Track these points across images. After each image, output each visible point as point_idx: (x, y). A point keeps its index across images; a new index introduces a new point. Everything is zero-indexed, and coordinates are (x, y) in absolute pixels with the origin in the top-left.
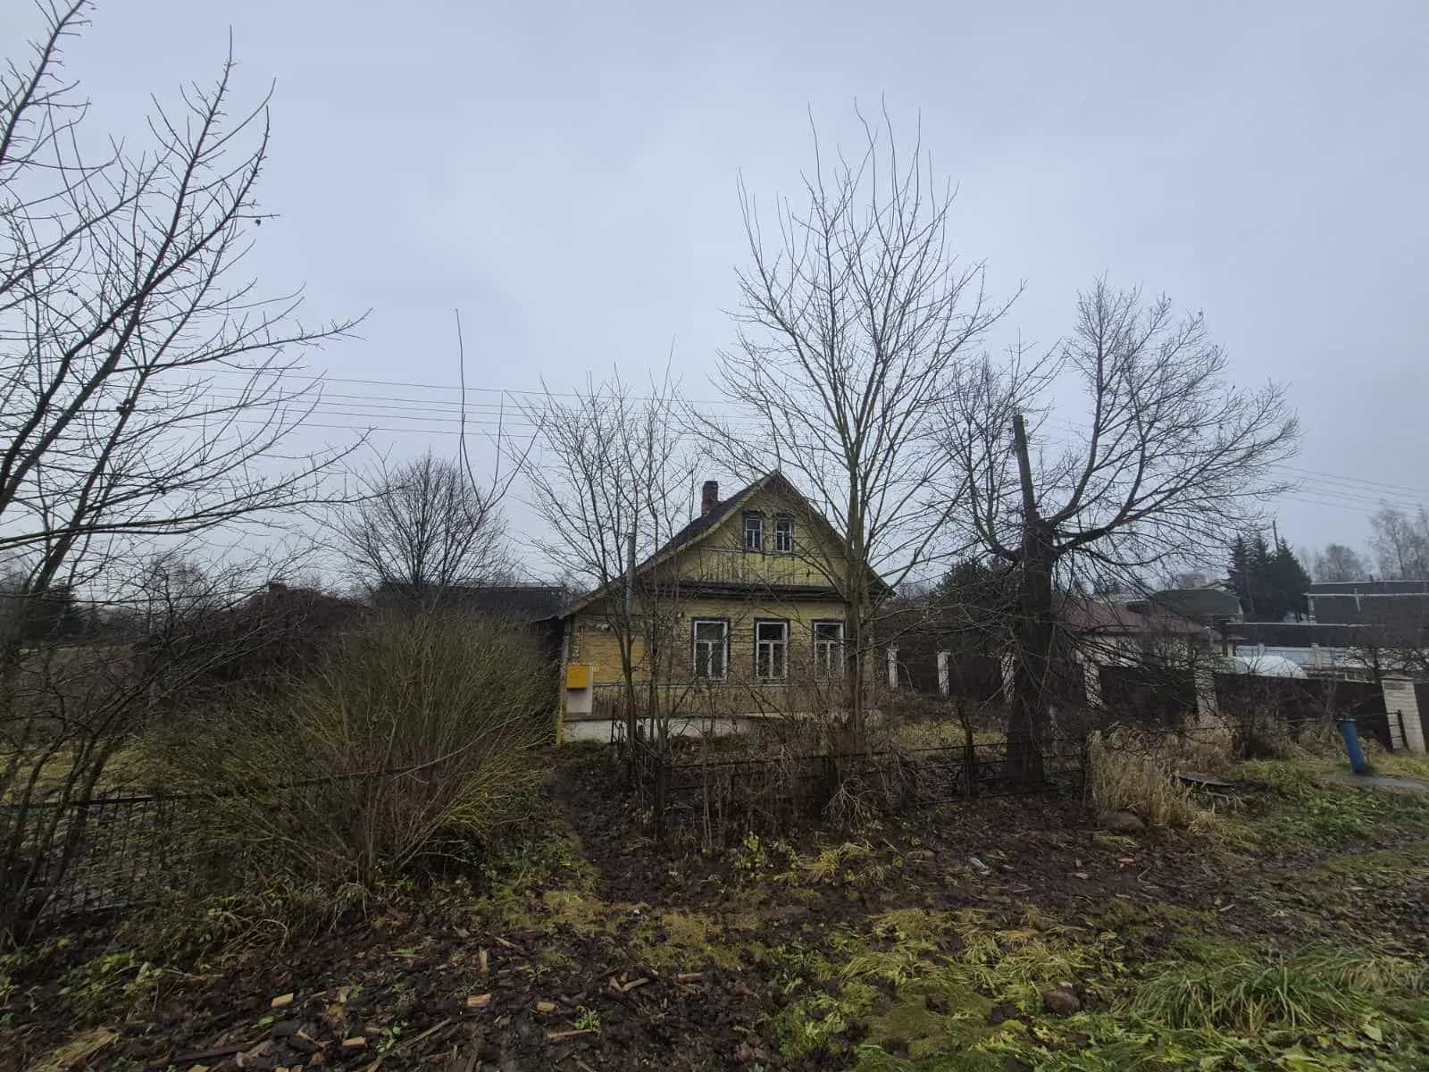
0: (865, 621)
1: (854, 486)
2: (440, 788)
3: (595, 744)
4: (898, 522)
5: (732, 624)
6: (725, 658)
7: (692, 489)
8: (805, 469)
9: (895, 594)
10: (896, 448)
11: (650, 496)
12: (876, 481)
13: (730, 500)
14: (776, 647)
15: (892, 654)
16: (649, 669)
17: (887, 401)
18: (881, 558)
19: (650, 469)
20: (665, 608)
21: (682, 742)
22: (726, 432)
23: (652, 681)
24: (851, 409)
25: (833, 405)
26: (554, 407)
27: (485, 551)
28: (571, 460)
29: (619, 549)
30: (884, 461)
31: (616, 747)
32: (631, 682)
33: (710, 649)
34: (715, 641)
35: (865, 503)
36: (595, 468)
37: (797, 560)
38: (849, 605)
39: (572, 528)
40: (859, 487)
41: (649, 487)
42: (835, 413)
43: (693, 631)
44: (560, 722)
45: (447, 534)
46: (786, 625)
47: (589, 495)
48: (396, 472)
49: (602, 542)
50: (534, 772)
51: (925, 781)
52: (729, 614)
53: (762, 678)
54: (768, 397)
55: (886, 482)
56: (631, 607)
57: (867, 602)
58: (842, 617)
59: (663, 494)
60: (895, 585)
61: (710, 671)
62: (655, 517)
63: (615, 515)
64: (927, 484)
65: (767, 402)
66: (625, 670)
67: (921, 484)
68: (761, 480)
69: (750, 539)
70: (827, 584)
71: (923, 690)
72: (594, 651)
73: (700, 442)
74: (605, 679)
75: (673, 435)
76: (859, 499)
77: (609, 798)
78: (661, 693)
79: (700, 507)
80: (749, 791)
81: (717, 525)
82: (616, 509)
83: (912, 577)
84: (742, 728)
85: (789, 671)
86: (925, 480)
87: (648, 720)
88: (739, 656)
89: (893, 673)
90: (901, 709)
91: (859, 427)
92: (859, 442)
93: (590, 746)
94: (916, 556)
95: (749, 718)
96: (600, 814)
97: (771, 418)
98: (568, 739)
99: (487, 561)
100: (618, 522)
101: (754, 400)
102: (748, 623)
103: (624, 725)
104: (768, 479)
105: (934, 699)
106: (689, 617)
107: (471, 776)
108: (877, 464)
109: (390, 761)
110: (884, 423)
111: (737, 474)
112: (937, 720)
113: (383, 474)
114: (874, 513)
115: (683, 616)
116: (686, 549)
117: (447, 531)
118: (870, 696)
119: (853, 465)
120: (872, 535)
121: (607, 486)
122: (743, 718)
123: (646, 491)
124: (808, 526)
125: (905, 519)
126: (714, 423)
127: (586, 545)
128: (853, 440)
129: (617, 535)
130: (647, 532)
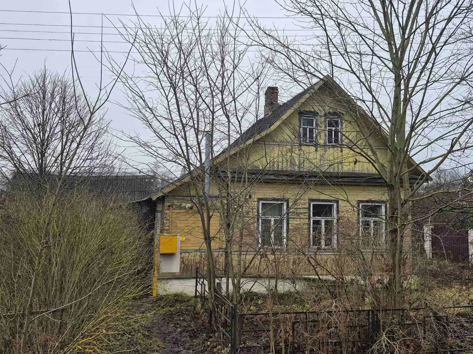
0: (406, 201)
1: (398, 86)
2: (69, 326)
3: (182, 296)
4: (437, 116)
5: (290, 204)
6: (285, 230)
7: (258, 93)
8: (354, 73)
9: (431, 179)
10: (437, 50)
11: (223, 100)
12: (418, 80)
13: (289, 101)
14: (327, 222)
15: (427, 230)
16: (224, 239)
17: (429, 11)
18: (420, 148)
19: (223, 78)
20: (236, 190)
21: (251, 296)
22: (286, 43)
23: (226, 248)
24: (397, 17)
25: (381, 15)
26: (143, 26)
27: (92, 147)
28: (158, 71)
29: (199, 144)
30: (426, 63)
31: (199, 299)
32: (210, 249)
33: (272, 222)
34: (278, 218)
35: (407, 101)
36: (178, 77)
37: (346, 151)
38: (391, 188)
39: (162, 127)
40: (402, 87)
41: (222, 92)
42: (383, 22)
43: (258, 208)
44: (155, 279)
45: (62, 134)
46: (335, 205)
47: (174, 101)
48: (20, 83)
49: (186, 140)
50: (139, 316)
51: (455, 332)
52: (287, 196)
53: (316, 247)
54: (323, 12)
55: (428, 82)
56: (209, 190)
57: (407, 185)
58: (385, 197)
59: (234, 97)
60: (433, 171)
61: (273, 240)
62: (228, 117)
63: (195, 116)
64: (464, 82)
65: (322, 15)
66: (206, 239)
67: (458, 83)
68: (315, 84)
69: (305, 135)
70: (374, 171)
71: (455, 260)
72: (180, 225)
73: (264, 53)
74: (189, 247)
75: (241, 48)
76: (402, 97)
77: (196, 337)
78: (235, 258)
79: (263, 108)
80: (306, 335)
81: (278, 123)
82: (195, 112)
83: (447, 165)
84: (300, 286)
85: (338, 241)
86: (462, 79)
87: (224, 280)
88: (296, 229)
89: (427, 246)
90: (434, 275)
91: (404, 33)
92: (403, 47)
93: (178, 298)
94: (452, 146)
95: (305, 279)
96: (189, 349)
97: (325, 30)
98: (162, 293)
99: (94, 155)
100: (198, 122)
101: (310, 14)
102: (303, 203)
103: (206, 282)
104: (322, 83)
105: (463, 267)
106: (255, 197)
107: (92, 317)
108: (419, 67)
109: (31, 305)
110: (427, 29)
111: (295, 80)
112: (466, 284)
113: (11, 86)
114: (416, 109)
115: (250, 197)
116: (254, 143)
117: (62, 131)
118: (409, 262)
119: (397, 68)
120: (413, 129)
121: (188, 92)
122: (300, 279)
123: (220, 96)
124: (356, 121)
125: (442, 114)
126: (276, 36)
127: (173, 141)
128: (398, 46)
129: (197, 132)
130: (222, 129)
